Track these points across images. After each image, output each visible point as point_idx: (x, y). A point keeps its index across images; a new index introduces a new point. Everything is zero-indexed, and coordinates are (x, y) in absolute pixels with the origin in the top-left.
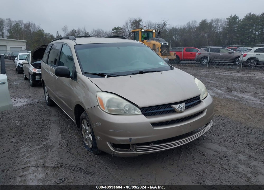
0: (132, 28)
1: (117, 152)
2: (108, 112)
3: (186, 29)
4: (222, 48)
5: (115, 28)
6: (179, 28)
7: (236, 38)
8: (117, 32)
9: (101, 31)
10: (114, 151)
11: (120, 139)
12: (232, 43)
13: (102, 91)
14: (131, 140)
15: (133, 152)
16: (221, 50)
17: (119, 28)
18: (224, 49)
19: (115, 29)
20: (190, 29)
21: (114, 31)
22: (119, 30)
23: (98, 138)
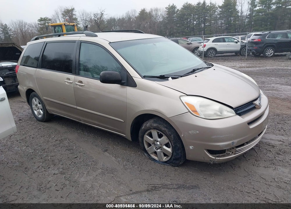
0: (64, 18)
1: (218, 158)
2: (204, 117)
3: (125, 19)
4: (180, 39)
5: (42, 18)
6: (118, 18)
7: (176, 28)
8: (45, 23)
9: (23, 22)
10: (214, 158)
11: (223, 145)
12: (173, 33)
13: (187, 95)
14: (233, 143)
15: (231, 155)
16: (179, 41)
17: (47, 18)
18: (182, 41)
19: (41, 20)
20: (130, 18)
21: (40, 22)
22: (47, 20)
23: (191, 147)
